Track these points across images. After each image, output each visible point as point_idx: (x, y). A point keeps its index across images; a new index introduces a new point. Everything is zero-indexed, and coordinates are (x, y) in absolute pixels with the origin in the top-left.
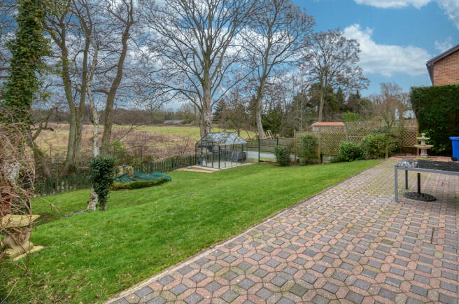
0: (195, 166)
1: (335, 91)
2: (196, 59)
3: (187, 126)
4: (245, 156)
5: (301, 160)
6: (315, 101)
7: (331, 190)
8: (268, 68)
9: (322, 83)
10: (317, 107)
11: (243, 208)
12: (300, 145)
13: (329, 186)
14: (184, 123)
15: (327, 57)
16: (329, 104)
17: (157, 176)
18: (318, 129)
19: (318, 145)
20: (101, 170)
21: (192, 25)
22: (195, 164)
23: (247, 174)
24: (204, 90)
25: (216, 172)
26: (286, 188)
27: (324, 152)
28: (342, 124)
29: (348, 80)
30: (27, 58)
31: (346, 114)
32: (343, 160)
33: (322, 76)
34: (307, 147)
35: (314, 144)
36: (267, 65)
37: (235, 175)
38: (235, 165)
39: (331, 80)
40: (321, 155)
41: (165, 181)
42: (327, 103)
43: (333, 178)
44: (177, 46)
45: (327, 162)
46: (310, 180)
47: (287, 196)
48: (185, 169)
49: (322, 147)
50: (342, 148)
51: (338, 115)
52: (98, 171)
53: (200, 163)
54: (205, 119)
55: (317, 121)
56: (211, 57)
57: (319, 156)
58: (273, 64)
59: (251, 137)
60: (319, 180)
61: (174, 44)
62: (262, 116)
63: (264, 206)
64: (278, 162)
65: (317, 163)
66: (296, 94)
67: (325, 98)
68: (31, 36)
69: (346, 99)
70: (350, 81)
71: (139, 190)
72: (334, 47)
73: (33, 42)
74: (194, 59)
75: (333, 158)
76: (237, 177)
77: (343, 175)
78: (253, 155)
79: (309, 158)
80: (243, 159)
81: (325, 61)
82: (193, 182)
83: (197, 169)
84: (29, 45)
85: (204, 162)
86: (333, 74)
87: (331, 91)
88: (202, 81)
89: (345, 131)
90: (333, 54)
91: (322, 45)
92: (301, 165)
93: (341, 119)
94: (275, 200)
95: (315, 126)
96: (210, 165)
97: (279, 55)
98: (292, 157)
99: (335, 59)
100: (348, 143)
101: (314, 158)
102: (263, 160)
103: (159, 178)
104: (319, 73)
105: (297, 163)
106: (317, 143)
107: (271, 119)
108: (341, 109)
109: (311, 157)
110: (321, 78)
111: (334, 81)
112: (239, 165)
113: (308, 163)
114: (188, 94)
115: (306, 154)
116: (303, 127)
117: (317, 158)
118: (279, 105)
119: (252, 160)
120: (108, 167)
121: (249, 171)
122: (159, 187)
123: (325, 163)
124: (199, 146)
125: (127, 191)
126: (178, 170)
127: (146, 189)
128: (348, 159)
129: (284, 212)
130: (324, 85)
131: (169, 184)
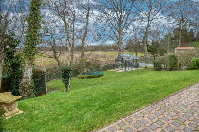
0: (115, 69)
1: (189, 31)
2: (116, 22)
3: (115, 51)
4: (138, 65)
5: (168, 67)
6: (177, 37)
7: (185, 91)
8: (150, 22)
9: (180, 28)
10: (178, 40)
11: (124, 99)
12: (167, 60)
13: (184, 88)
14: (114, 50)
15: (183, 13)
16: (185, 38)
17: (99, 73)
18: (177, 51)
19: (178, 60)
20: (65, 72)
21: (113, 7)
22: (115, 68)
23: (138, 74)
24: (119, 35)
25: (124, 72)
26: (155, 86)
27: (182, 64)
28: (193, 48)
29: (196, 24)
30: (33, 24)
31: (195, 43)
32: (194, 69)
33: (180, 23)
34: (171, 61)
35: (176, 59)
36: (149, 21)
37: (132, 74)
38: (133, 69)
39: (186, 25)
40: (180, 66)
41: (101, 75)
42: (183, 38)
43: (187, 81)
44: (108, 17)
45: (183, 69)
46: (171, 81)
47: (153, 93)
48: (111, 70)
49: (180, 61)
50: (193, 62)
51: (191, 43)
52: (63, 73)
53: (117, 68)
54: (120, 48)
55: (177, 47)
56: (122, 20)
57: (179, 66)
58: (152, 20)
59: (142, 56)
60: (177, 82)
61: (106, 16)
62: (148, 46)
63: (137, 99)
64: (155, 68)
65: (177, 69)
66: (165, 34)
67: (182, 35)
68: (34, 15)
69: (195, 35)
70: (197, 24)
71: (90, 79)
72: (187, 7)
73: (35, 17)
74: (115, 22)
75: (187, 67)
76: (133, 75)
77: (194, 79)
78: (142, 64)
79: (173, 67)
80: (137, 66)
81: (182, 15)
82: (113, 76)
83: (116, 70)
84: (33, 18)
85: (119, 67)
86: (187, 22)
87: (186, 31)
88: (118, 31)
89: (195, 52)
90: (187, 11)
91: (180, 7)
92: (168, 70)
93: (192, 45)
94: (145, 96)
95: (176, 50)
96: (121, 69)
97: (155, 15)
98: (163, 66)
99: (188, 13)
100: (197, 59)
101: (175, 67)
102: (147, 67)
103: (99, 74)
104: (179, 22)
105: (166, 69)
106: (177, 59)
107: (152, 47)
108: (192, 40)
109: (174, 66)
110: (180, 25)
111: (188, 25)
112: (135, 69)
113: (171, 69)
114: (113, 37)
115: (171, 65)
116: (170, 50)
117: (177, 67)
118: (157, 40)
119: (141, 67)
120: (68, 71)
121: (139, 72)
122: (99, 78)
123: (182, 70)
124: (117, 60)
125: (86, 79)
126: (108, 70)
127: (93, 79)
128: (197, 68)
129: (148, 107)
130: (181, 28)
131: (103, 77)
